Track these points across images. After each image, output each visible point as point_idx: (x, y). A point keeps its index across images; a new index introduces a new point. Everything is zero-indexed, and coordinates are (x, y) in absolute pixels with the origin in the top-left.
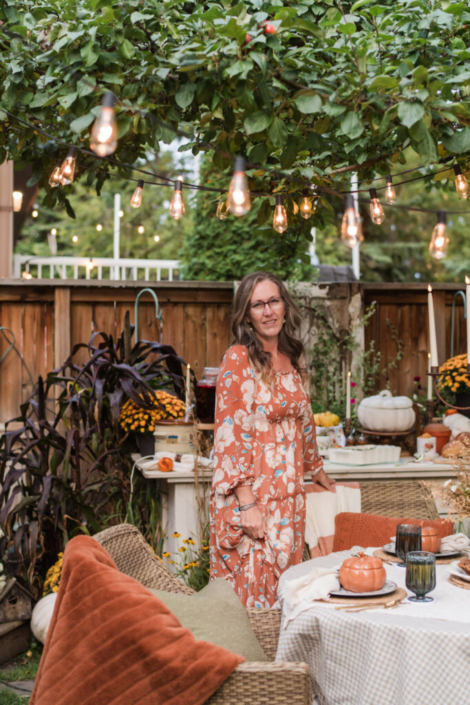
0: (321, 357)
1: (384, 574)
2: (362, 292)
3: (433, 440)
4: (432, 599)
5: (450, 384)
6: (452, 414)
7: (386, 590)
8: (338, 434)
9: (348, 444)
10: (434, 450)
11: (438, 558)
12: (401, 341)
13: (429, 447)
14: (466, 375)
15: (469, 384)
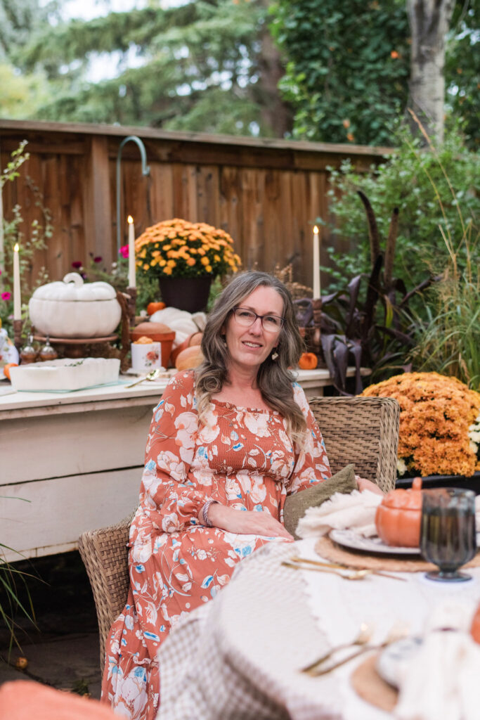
3: (157, 347)
5: (161, 262)
8: (4, 344)
10: (159, 361)
12: (49, 210)
13: (153, 357)
14: (186, 248)
15: (191, 261)
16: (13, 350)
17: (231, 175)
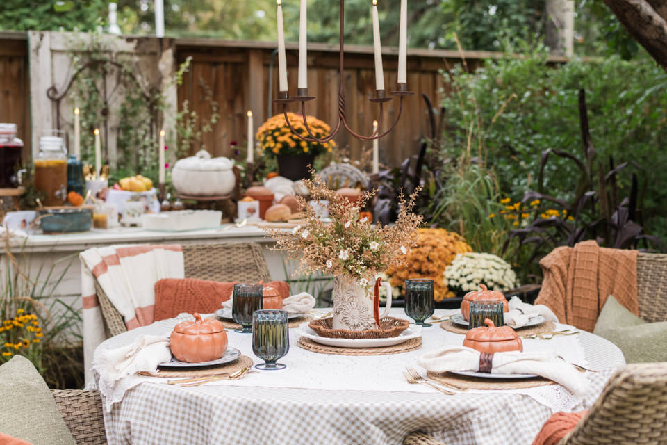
0: (130, 119)
1: (225, 340)
2: (174, 47)
3: (256, 204)
4: (284, 366)
5: (272, 145)
6: (273, 177)
7: (228, 359)
8: (151, 200)
9: (163, 209)
10: (257, 214)
12: (216, 103)
13: (252, 211)
14: (290, 134)
15: (292, 144)
16: (156, 203)
17: (367, 76)
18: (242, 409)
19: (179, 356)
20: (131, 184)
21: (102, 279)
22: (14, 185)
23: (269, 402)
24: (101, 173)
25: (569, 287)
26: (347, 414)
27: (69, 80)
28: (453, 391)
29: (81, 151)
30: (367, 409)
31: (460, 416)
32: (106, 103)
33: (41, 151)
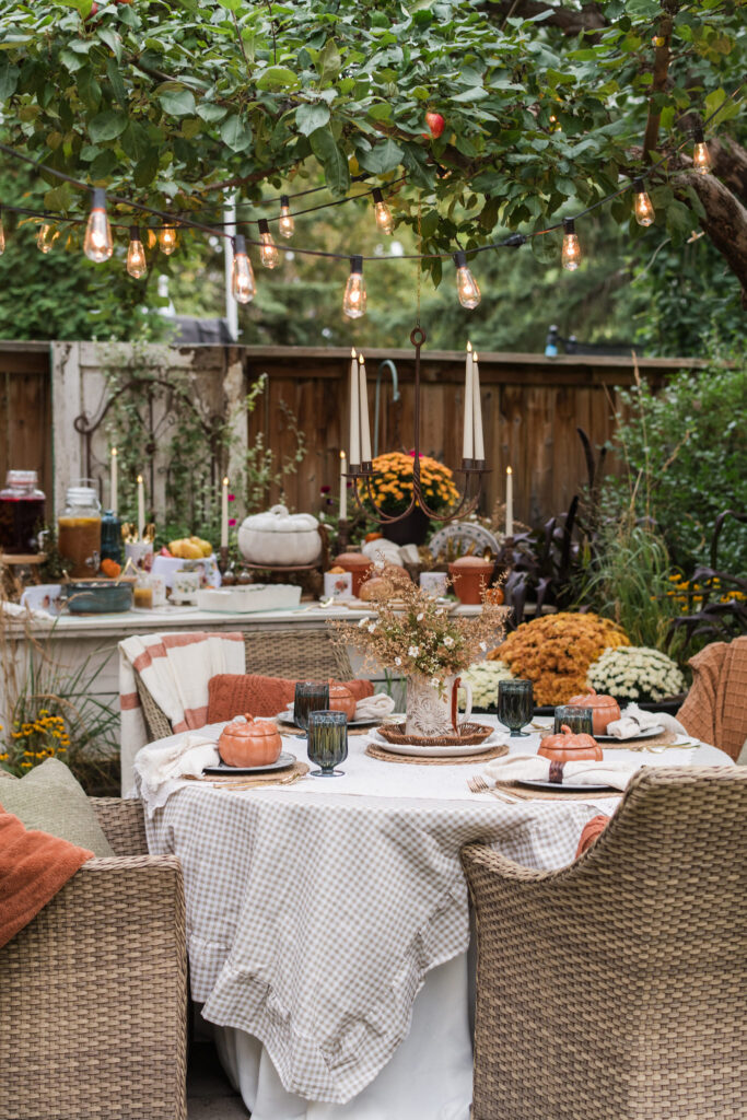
0: (183, 457)
1: (279, 744)
2: (244, 360)
3: (348, 577)
4: (342, 773)
5: (374, 495)
6: (374, 539)
7: (281, 764)
8: (210, 569)
9: (225, 583)
10: (349, 589)
11: (351, 728)
12: (302, 433)
13: (341, 586)
14: (396, 482)
15: (400, 496)
16: (217, 573)
17: (514, 394)
18: (289, 813)
19: (228, 761)
20: (183, 547)
21: (146, 674)
22: (33, 551)
23: (317, 806)
24: (145, 533)
25: (720, 693)
26: (397, 820)
27: (104, 406)
28: (513, 800)
29: (119, 501)
30: (418, 815)
31: (518, 826)
32: (152, 437)
33: (68, 506)
